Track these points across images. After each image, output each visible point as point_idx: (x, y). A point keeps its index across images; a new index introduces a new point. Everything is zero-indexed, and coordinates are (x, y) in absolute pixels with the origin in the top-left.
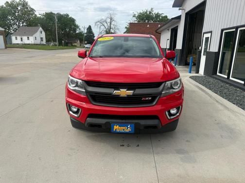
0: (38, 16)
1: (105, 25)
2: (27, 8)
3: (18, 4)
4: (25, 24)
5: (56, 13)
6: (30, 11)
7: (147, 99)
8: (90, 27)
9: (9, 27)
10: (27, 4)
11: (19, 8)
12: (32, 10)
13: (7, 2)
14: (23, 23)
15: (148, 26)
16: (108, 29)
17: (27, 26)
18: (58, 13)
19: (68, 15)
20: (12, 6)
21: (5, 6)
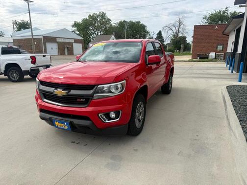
0: (113, 25)
1: (174, 29)
2: (105, 19)
3: (98, 16)
4: (102, 33)
5: (128, 21)
6: (107, 21)
7: (81, 100)
8: (160, 32)
9: (89, 36)
10: (105, 15)
11: (99, 20)
12: (109, 20)
13: (90, 15)
14: (100, 32)
15: (217, 27)
16: (176, 33)
17: (104, 34)
18: (130, 21)
19: (139, 22)
20: (93, 18)
21: (88, 18)
